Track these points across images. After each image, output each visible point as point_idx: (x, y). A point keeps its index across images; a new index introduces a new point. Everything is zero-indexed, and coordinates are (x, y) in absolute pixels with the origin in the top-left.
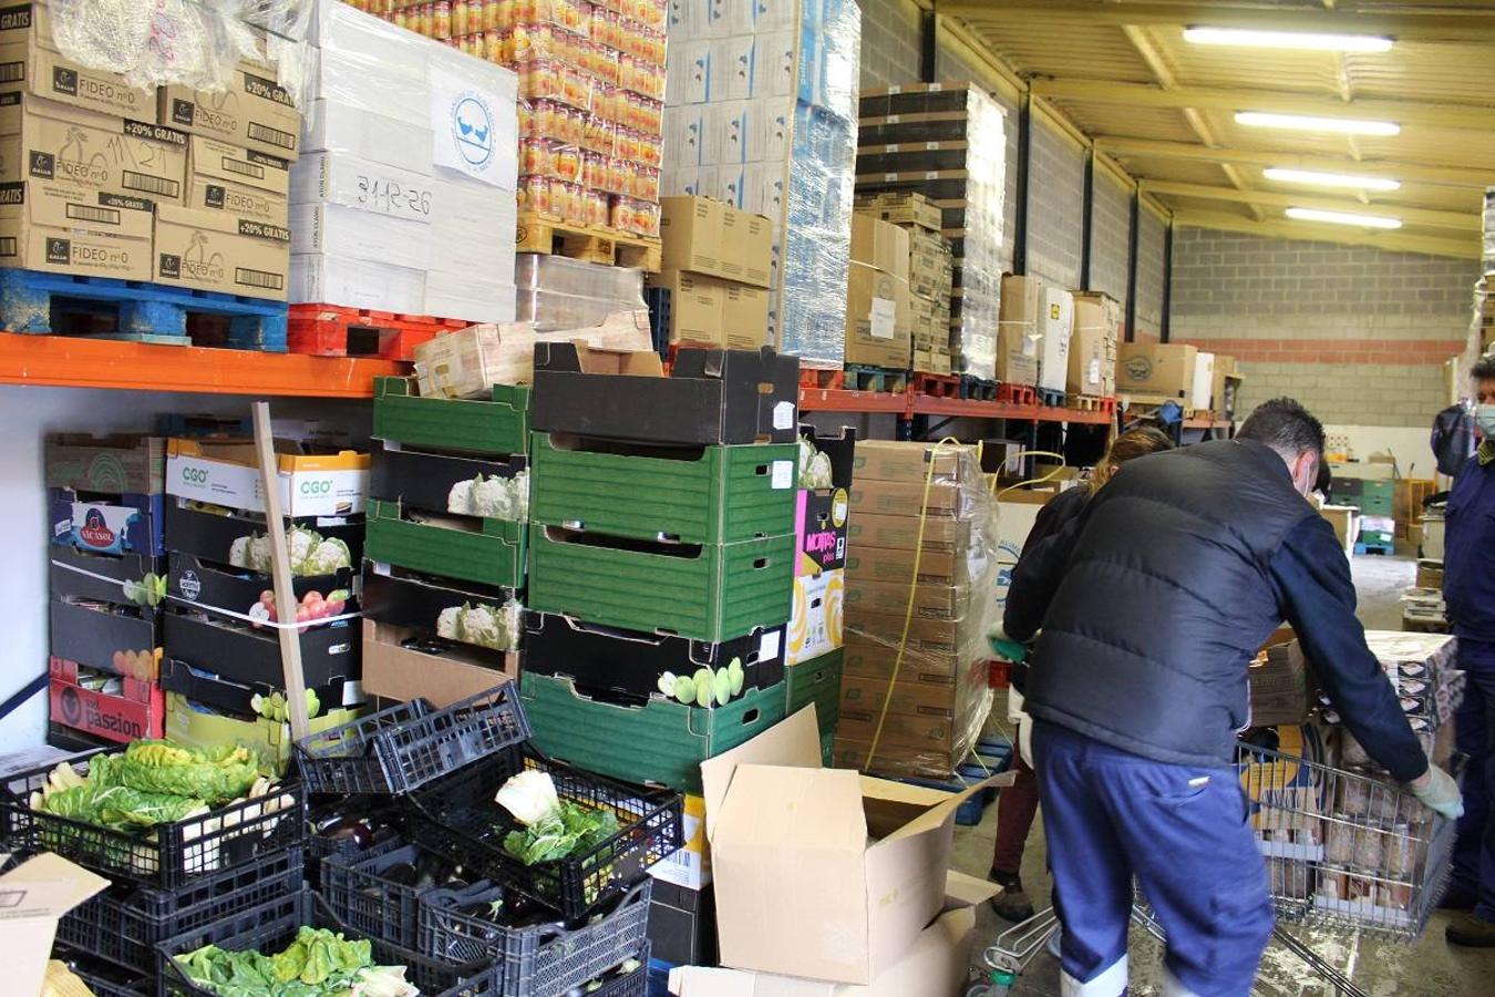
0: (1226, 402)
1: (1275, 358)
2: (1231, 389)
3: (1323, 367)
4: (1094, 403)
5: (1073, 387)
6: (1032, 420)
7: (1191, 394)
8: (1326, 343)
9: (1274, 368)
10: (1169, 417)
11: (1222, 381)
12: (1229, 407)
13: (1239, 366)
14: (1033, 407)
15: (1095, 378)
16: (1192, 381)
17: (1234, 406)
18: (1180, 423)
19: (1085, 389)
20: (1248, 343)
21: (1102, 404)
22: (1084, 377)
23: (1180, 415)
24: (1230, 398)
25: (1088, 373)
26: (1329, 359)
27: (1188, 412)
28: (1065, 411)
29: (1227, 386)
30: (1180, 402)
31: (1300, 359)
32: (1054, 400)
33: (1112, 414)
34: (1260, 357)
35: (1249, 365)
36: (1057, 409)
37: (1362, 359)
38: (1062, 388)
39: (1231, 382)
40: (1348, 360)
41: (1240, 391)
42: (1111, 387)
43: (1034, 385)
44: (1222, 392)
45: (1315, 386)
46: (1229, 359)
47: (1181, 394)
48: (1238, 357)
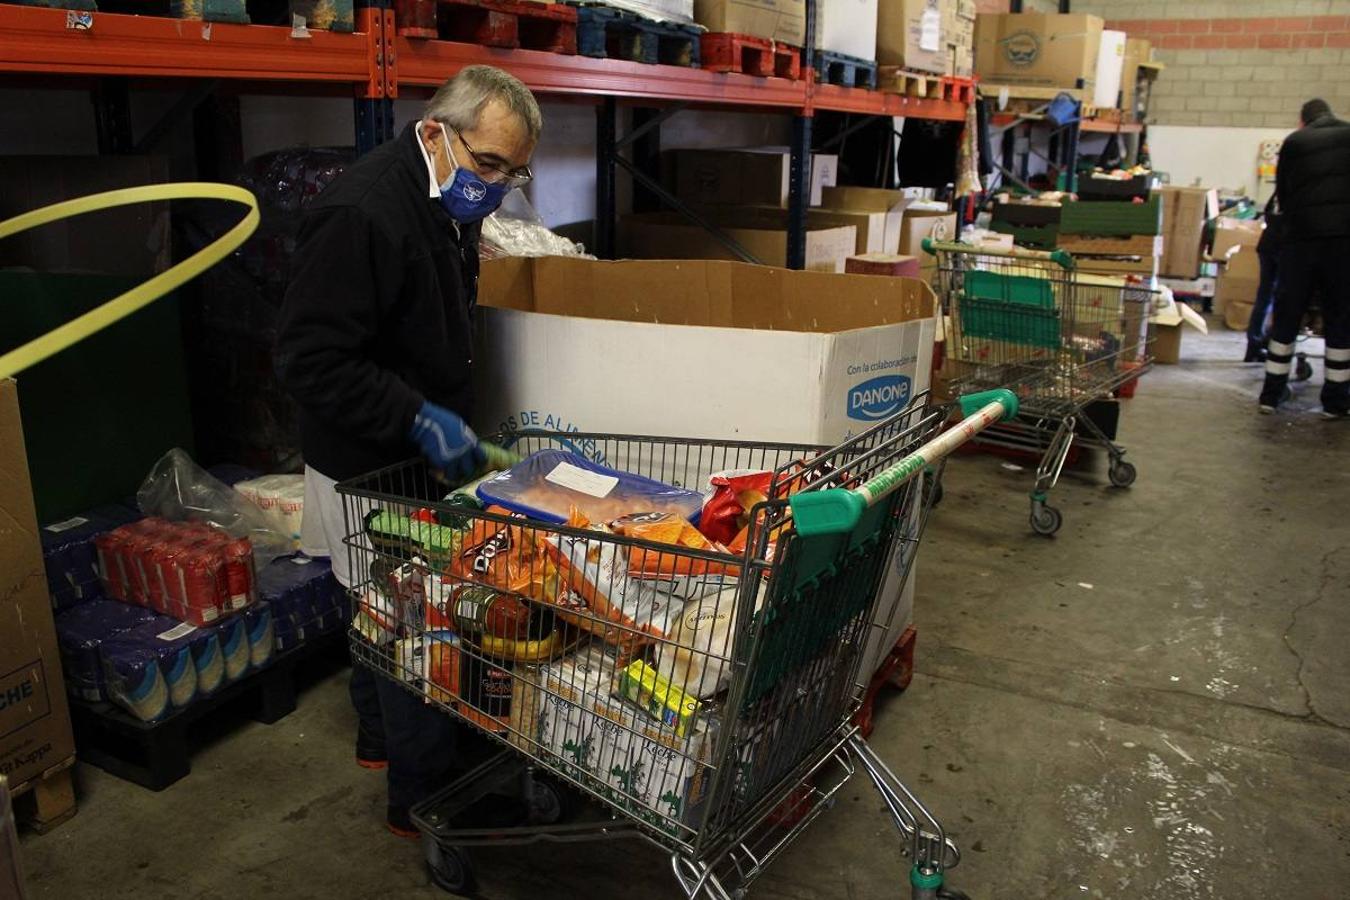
0: (1138, 100)
1: (1201, 43)
2: (1144, 83)
3: (1265, 53)
4: (931, 86)
5: (888, 54)
6: (801, 110)
7: (1093, 85)
8: (1270, 22)
9: (1197, 56)
10: (1061, 116)
11: (1134, 73)
12: (1141, 107)
13: (1155, 54)
14: (798, 84)
15: (930, 40)
16: (1094, 67)
17: (1146, 105)
18: (1076, 125)
19: (910, 58)
20: (1168, 25)
21: (948, 88)
22: (909, 38)
23: (1077, 113)
24: (1143, 95)
25: (918, 31)
26: (1271, 43)
27: (1087, 108)
28: (874, 95)
29: (1139, 79)
30: (1077, 94)
31: (1233, 44)
32: (849, 75)
33: (967, 106)
34: (1180, 43)
35: (1170, 52)
36: (854, 92)
37: (1315, 42)
38: (868, 54)
39: (1146, 74)
40: (1297, 43)
41: (1155, 85)
42: (966, 61)
43: (799, 42)
44: (1133, 87)
45: (1251, 79)
46: (1145, 44)
47: (1080, 84)
48: (1154, 44)
